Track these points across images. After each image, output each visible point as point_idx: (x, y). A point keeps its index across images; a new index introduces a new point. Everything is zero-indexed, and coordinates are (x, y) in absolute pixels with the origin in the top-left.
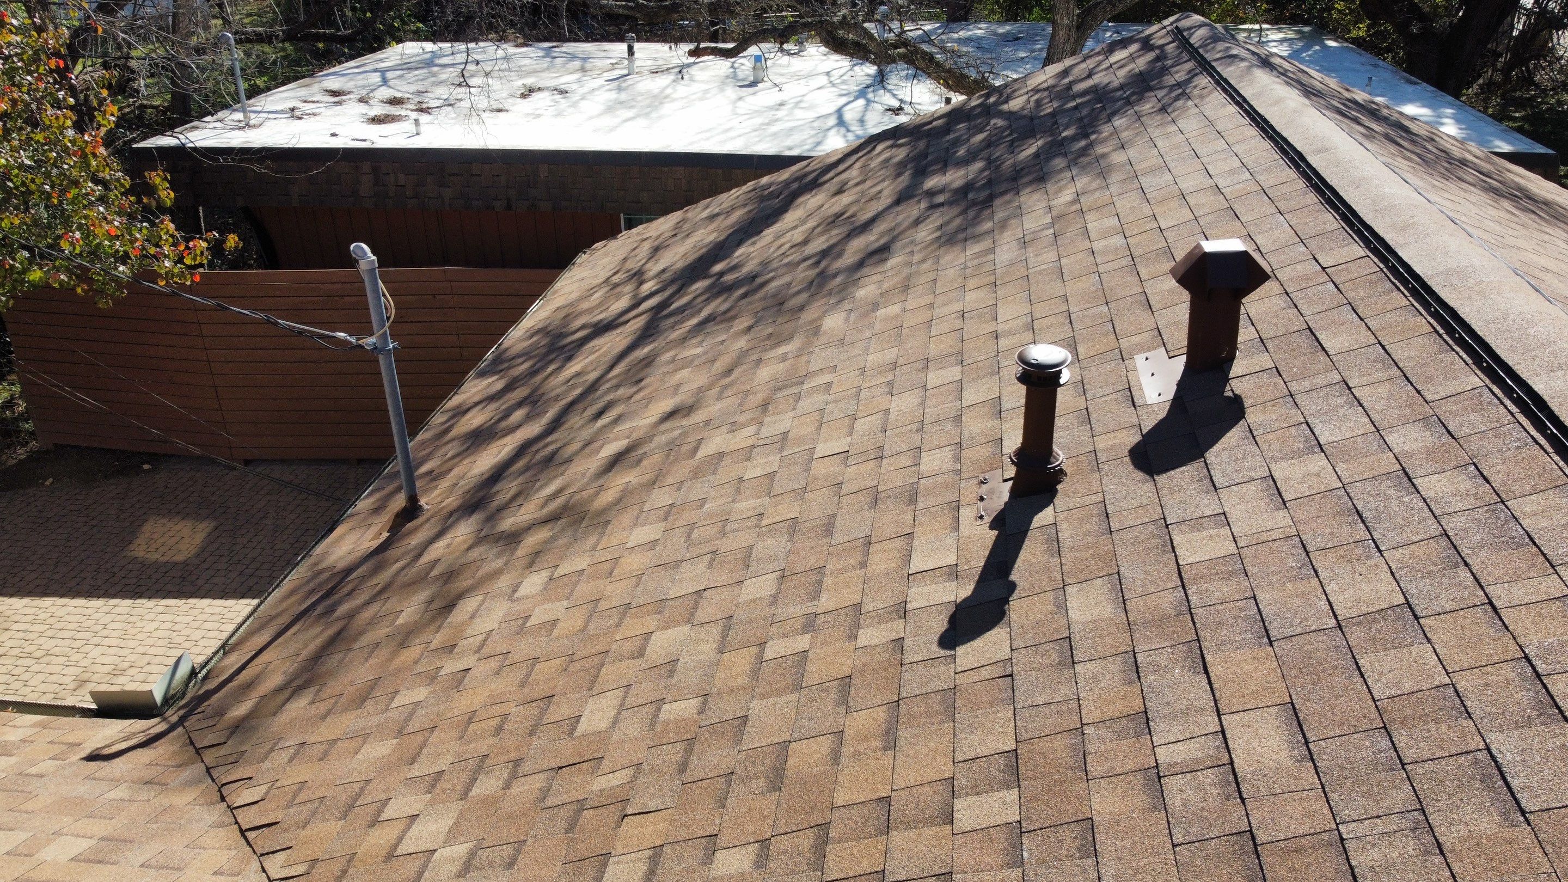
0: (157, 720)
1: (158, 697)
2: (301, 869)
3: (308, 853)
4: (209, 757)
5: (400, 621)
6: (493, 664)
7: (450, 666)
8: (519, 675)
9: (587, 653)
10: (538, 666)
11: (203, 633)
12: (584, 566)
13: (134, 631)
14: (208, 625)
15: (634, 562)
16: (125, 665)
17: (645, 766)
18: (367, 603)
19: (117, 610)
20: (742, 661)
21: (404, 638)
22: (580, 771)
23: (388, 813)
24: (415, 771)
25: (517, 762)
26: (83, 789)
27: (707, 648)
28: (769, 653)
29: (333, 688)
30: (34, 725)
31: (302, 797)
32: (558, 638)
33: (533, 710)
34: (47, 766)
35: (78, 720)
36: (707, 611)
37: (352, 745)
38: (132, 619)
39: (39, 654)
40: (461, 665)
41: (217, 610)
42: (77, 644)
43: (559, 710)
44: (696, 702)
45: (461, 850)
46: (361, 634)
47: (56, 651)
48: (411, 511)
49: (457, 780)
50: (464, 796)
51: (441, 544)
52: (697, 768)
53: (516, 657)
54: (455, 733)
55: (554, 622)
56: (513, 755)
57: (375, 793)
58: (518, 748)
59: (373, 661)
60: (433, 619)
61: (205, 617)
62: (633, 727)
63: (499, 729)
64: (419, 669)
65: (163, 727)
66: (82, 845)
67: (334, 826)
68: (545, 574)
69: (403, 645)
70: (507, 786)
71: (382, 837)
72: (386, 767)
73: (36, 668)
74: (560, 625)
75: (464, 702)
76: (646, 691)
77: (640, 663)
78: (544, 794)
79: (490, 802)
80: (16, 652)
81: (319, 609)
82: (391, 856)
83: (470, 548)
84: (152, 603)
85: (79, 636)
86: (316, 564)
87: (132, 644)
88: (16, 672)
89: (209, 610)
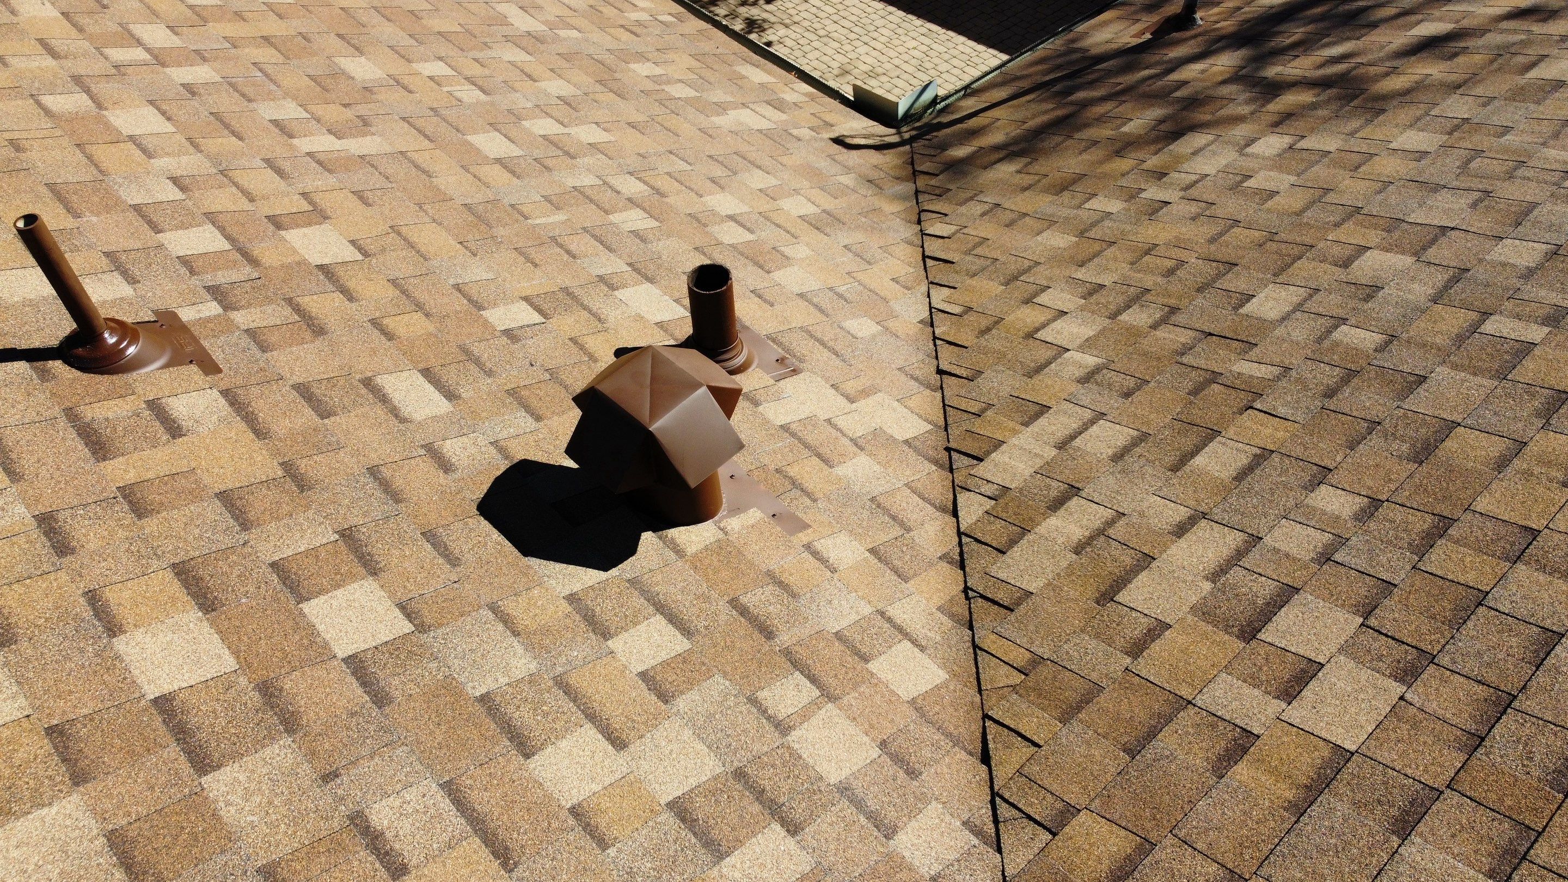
0: (893, 131)
1: (901, 111)
2: (957, 309)
3: (967, 299)
4: (922, 182)
5: (1125, 129)
7: (1153, 192)
8: (1214, 230)
11: (948, 67)
12: (1332, 149)
13: (896, 42)
14: (955, 62)
15: (1388, 166)
16: (880, 70)
17: (1294, 373)
18: (1103, 99)
19: (891, 18)
21: (1123, 147)
23: (1043, 299)
24: (1080, 274)
25: (1174, 310)
26: (823, 164)
27: (1421, 291)
28: (1489, 327)
29: (1042, 166)
30: (806, 95)
31: (978, 251)
33: (1210, 269)
34: (805, 133)
35: (835, 104)
36: (1441, 252)
37: (1038, 225)
38: (900, 31)
39: (822, 33)
40: (1162, 195)
41: (968, 50)
42: (852, 36)
43: (1236, 282)
44: (1378, 338)
45: (1091, 361)
46: (1087, 125)
47: (835, 35)
48: (1184, 20)
49: (1114, 300)
50: (1113, 316)
51: (1198, 67)
52: (1345, 400)
53: (1220, 212)
54: (1129, 257)
55: (1273, 194)
56: (1173, 302)
57: (1039, 276)
58: (1180, 298)
59: (1085, 156)
60: (1156, 141)
61: (955, 52)
62: (1301, 331)
63: (1171, 272)
64: (1123, 182)
65: (895, 139)
66: (810, 209)
67: (996, 288)
68: (1287, 140)
69: (1119, 153)
70: (1154, 327)
71: (1029, 316)
72: (1057, 258)
73: (816, 44)
75: (1151, 232)
76: (1331, 303)
77: (1340, 273)
78: (1186, 349)
79: (1134, 333)
80: (806, 24)
81: (1058, 88)
82: (1030, 335)
83: (1224, 82)
84: (919, 22)
85: (856, 29)
86: (1073, 41)
87: (892, 54)
88: (801, 42)
89: (961, 48)
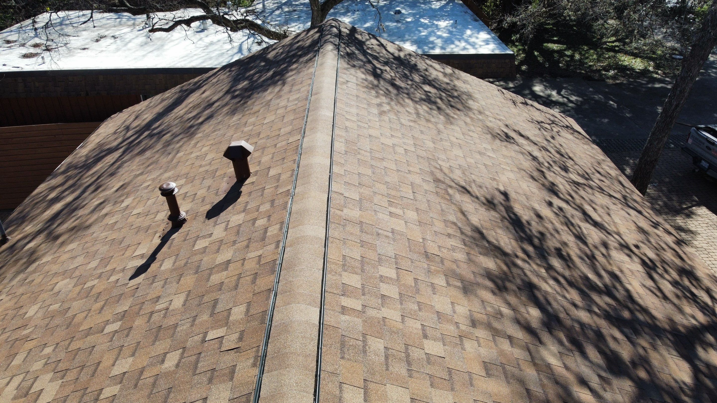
6: (10, 297)
9: (37, 291)
10: (23, 296)
20: (78, 289)
22: (21, 330)
32: (32, 286)
74: (35, 281)
